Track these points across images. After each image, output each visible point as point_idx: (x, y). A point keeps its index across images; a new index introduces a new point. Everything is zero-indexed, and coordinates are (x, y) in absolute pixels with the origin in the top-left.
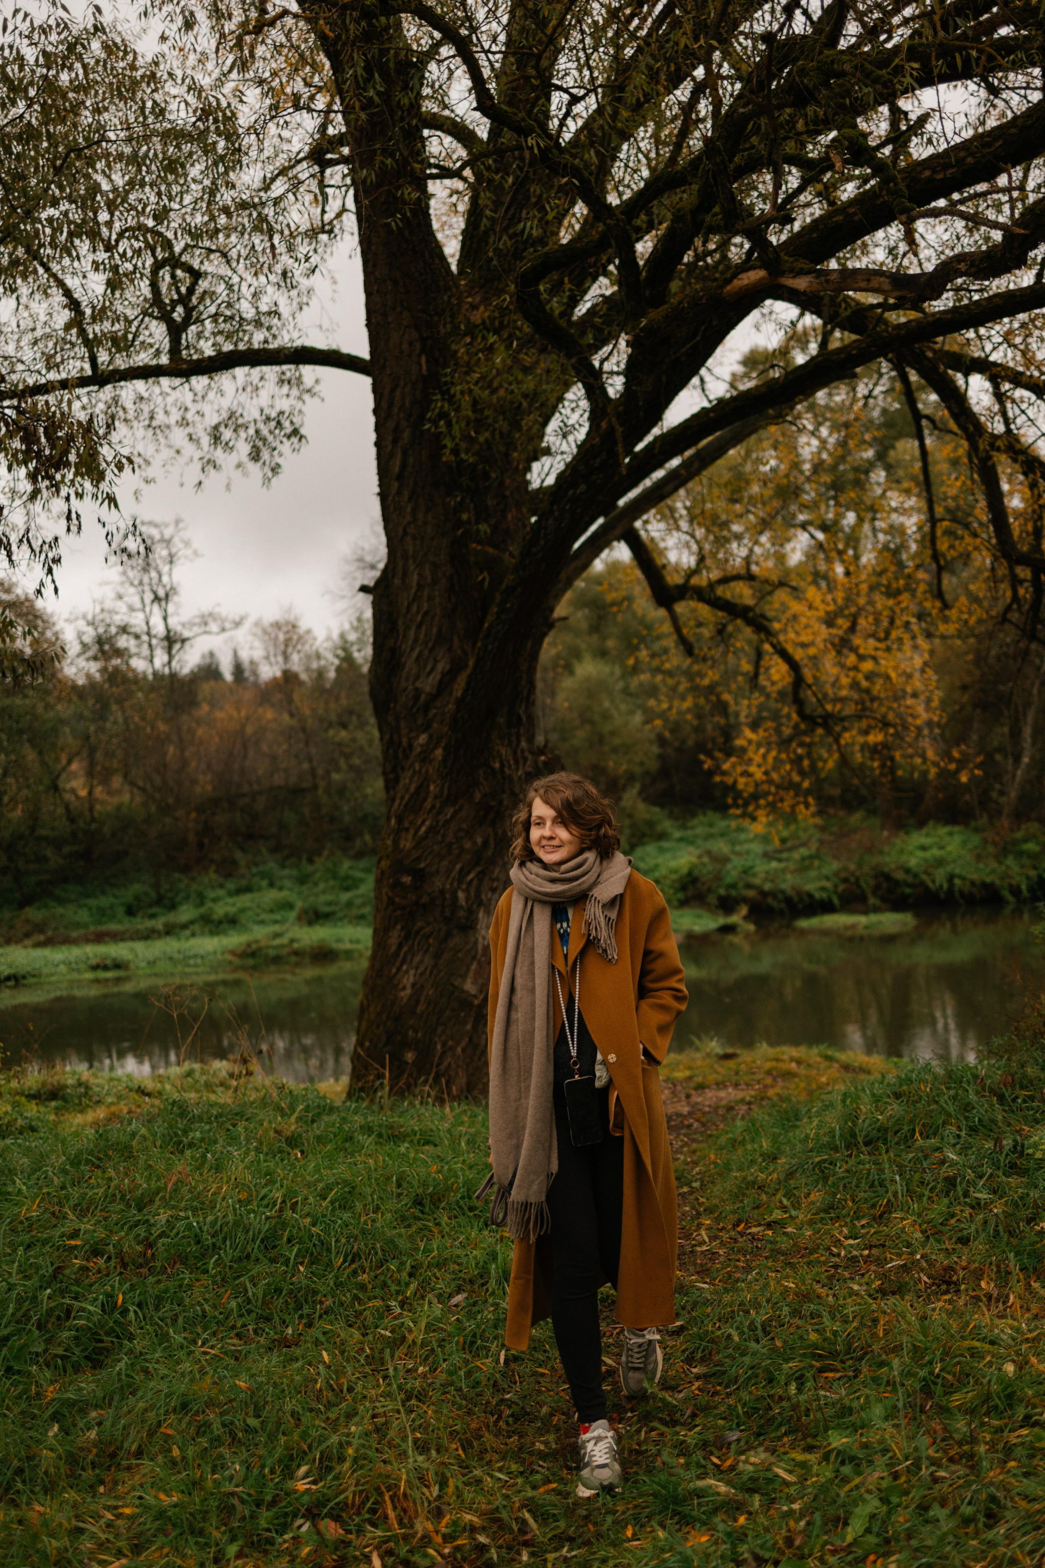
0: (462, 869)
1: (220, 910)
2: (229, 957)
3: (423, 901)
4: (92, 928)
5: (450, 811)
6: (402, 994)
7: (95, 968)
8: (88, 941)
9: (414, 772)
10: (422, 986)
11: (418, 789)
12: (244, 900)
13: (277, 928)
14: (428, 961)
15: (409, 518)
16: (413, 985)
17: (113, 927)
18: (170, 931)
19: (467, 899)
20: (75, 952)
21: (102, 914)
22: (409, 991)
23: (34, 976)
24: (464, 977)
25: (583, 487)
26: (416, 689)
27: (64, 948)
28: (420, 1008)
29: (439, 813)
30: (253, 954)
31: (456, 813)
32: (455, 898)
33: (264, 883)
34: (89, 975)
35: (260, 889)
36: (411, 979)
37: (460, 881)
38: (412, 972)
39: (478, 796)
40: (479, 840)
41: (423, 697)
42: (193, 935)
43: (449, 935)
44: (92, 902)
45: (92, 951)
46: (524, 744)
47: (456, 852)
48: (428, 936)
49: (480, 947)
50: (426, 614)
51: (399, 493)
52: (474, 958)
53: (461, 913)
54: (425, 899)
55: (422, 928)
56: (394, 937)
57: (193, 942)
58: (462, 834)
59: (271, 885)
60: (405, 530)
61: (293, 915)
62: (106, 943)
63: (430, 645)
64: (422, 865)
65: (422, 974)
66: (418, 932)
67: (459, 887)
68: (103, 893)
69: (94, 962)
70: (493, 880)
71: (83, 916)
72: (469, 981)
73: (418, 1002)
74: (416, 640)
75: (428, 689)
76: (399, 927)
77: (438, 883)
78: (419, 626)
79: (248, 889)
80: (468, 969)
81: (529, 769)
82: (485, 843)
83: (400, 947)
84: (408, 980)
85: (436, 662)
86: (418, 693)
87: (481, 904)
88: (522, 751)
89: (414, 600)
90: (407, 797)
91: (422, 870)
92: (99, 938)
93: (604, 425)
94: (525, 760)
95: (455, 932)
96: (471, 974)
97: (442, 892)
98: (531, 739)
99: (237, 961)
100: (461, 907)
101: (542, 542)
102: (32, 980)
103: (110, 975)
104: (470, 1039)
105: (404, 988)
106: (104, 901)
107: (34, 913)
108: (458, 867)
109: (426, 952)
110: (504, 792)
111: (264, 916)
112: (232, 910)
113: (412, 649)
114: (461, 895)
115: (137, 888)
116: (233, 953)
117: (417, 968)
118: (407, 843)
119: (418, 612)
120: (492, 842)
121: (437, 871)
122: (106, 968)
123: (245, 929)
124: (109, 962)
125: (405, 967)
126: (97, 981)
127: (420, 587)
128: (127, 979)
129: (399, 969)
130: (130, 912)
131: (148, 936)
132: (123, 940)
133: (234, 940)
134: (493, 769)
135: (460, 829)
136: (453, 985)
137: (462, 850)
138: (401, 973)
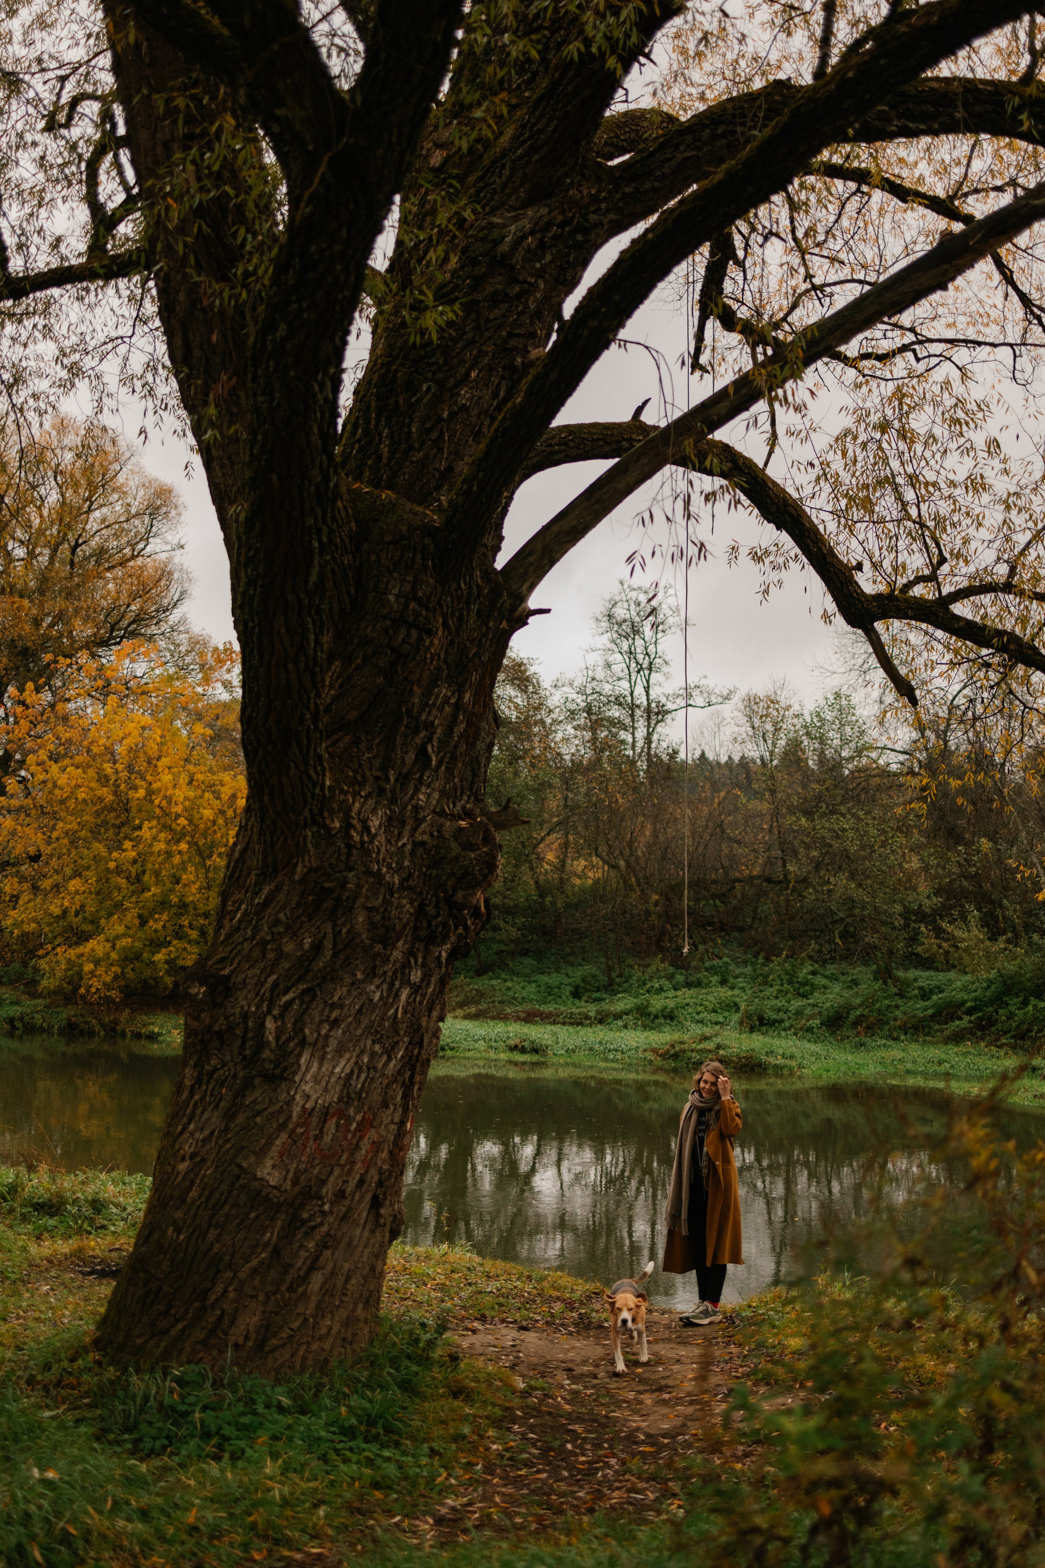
0: (276, 985)
1: (657, 1003)
2: (650, 1056)
3: (216, 1028)
4: (530, 1006)
6: (182, 1167)
7: (513, 1048)
8: (518, 1019)
10: (203, 1160)
12: (686, 995)
13: (707, 1031)
14: (217, 1121)
16: (194, 1157)
17: (551, 1008)
18: (602, 1019)
19: (280, 1033)
20: (497, 1029)
21: (550, 993)
23: (452, 1049)
24: (261, 1154)
27: (492, 1023)
28: (192, 1194)
29: (255, 894)
30: (675, 1056)
31: (271, 895)
32: (261, 1027)
33: (715, 979)
34: (506, 1056)
35: (708, 985)
37: (272, 1002)
40: (308, 941)
42: (626, 1027)
43: (247, 1085)
44: (544, 978)
45: (516, 1031)
47: (271, 956)
48: (222, 1084)
49: (296, 1110)
52: (283, 1126)
53: (266, 1054)
54: (220, 1025)
55: (216, 1070)
57: (624, 1034)
58: (281, 929)
59: (723, 982)
61: (736, 1017)
62: (535, 1023)
64: (226, 972)
65: (206, 1141)
66: (211, 1074)
67: (268, 1013)
68: (558, 970)
69: (512, 1043)
70: (333, 1006)
71: (529, 992)
72: (269, 1163)
73: (192, 1183)
77: (242, 1001)
79: (698, 984)
80: (270, 1143)
81: (419, 838)
82: (317, 947)
84: (190, 1147)
87: (303, 1043)
88: (416, 808)
91: (228, 978)
92: (530, 1018)
94: (419, 822)
95: (257, 1081)
96: (274, 1151)
97: (245, 1016)
99: (659, 1062)
100: (268, 1043)
102: (449, 1053)
103: (526, 1058)
106: (553, 979)
107: (482, 983)
110: (350, 869)
111: (704, 1015)
112: (671, 1004)
114: (270, 1024)
115: (588, 969)
116: (655, 1051)
120: (328, 944)
121: (244, 982)
122: (523, 1050)
123: (682, 1027)
124: (526, 1044)
125: (192, 1126)
126: (510, 1062)
129: (185, 1128)
130: (576, 994)
131: (579, 1021)
132: (554, 1023)
133: (661, 1038)
134: (328, 829)
135: (278, 921)
136: (240, 1166)
137: (280, 954)
138: (186, 1135)
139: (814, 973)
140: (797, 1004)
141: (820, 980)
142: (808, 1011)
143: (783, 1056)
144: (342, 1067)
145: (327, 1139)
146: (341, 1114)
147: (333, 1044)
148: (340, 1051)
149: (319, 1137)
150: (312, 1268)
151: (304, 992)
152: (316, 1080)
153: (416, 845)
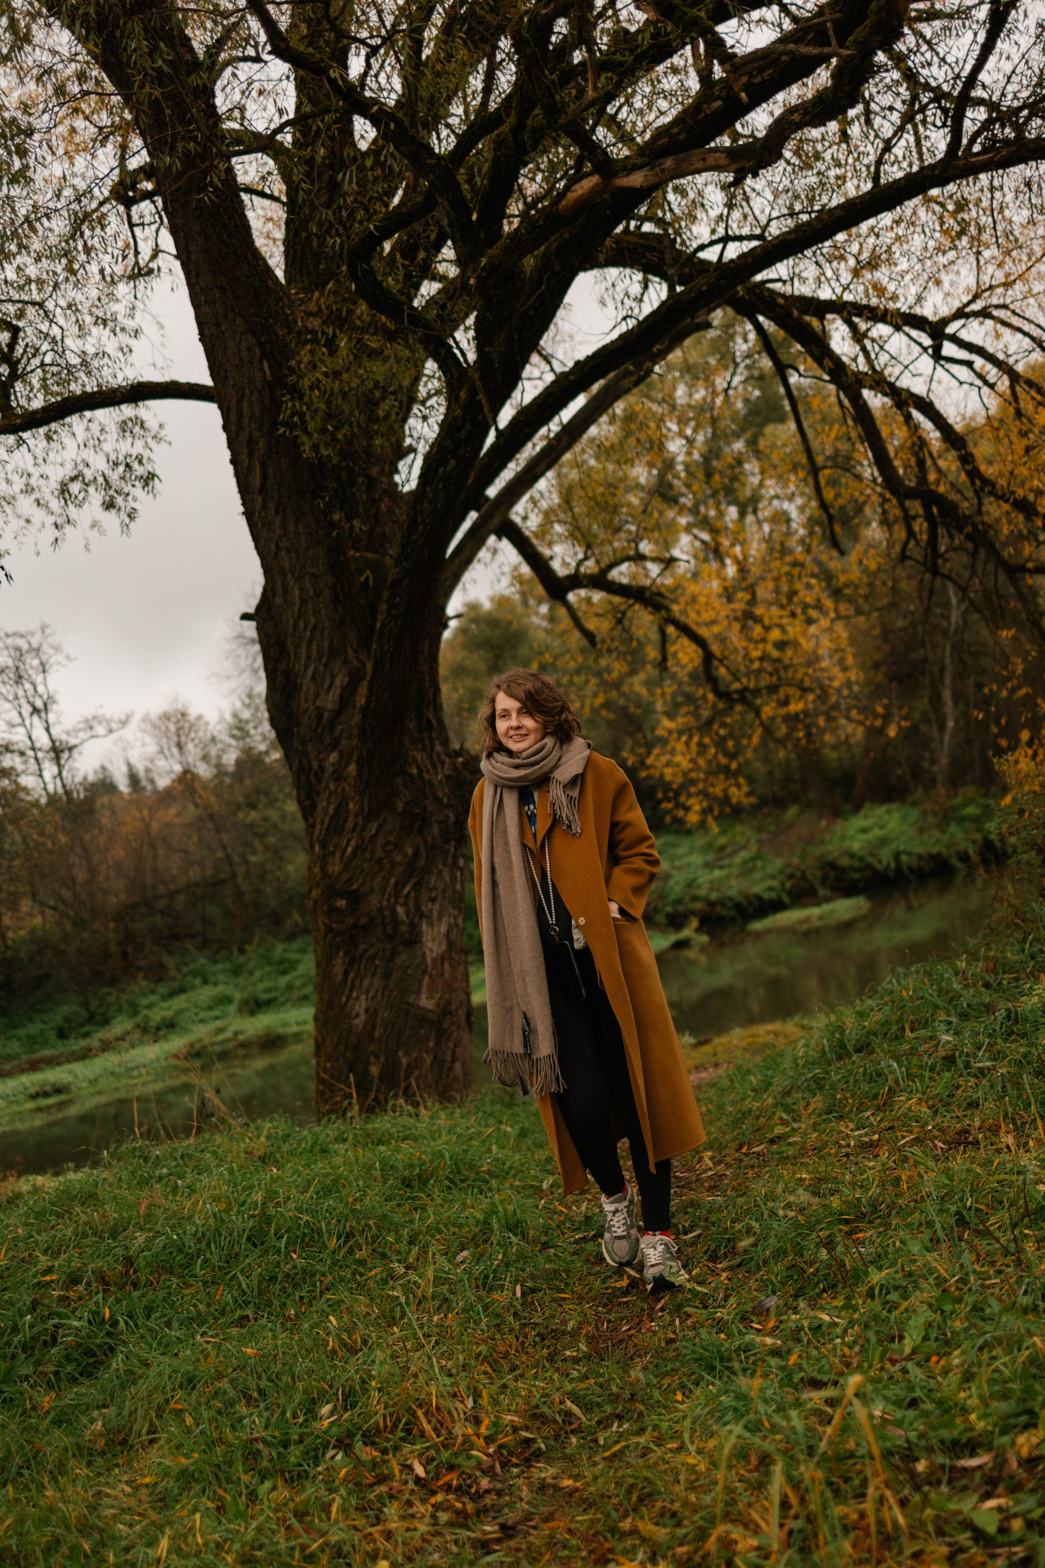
0: (396, 883)
1: (156, 1016)
2: (173, 1061)
3: (361, 923)
4: (25, 1058)
5: (374, 827)
6: (357, 1021)
7: (34, 1097)
8: (22, 1071)
9: (331, 793)
10: (376, 1010)
11: (337, 810)
12: (180, 1002)
13: (218, 1024)
14: (378, 982)
15: (279, 532)
16: (367, 1010)
17: (46, 1053)
18: (106, 1047)
19: (407, 913)
20: (11, 1084)
21: (33, 1042)
22: (363, 1017)
24: (418, 993)
25: (452, 463)
26: (318, 708)
28: (378, 1032)
29: (363, 830)
30: (198, 1054)
31: (380, 827)
32: (394, 913)
33: (198, 981)
34: (30, 1105)
35: (194, 988)
36: (364, 1005)
37: (397, 895)
38: (363, 997)
39: (400, 806)
40: (410, 851)
41: (326, 714)
42: (133, 1046)
43: (394, 953)
44: (21, 1032)
45: (29, 1080)
46: (438, 748)
47: (388, 867)
48: (374, 958)
49: (429, 960)
50: (314, 628)
51: (264, 507)
52: (424, 972)
53: (404, 928)
54: (363, 921)
55: (365, 951)
56: (339, 965)
57: (133, 1052)
58: (390, 848)
59: (205, 982)
60: (277, 545)
61: (232, 1008)
62: (41, 1070)
63: (324, 660)
64: (355, 887)
65: (373, 998)
66: (362, 956)
67: (396, 902)
68: (31, 1020)
69: (32, 1091)
70: (431, 890)
71: (14, 1047)
72: (423, 996)
73: (374, 1027)
74: (308, 658)
75: (330, 706)
76: (341, 954)
77: (374, 902)
78: (310, 642)
79: (182, 990)
80: (420, 985)
81: (448, 772)
82: (416, 853)
83: (346, 974)
84: (360, 1006)
85: (333, 677)
86: (320, 711)
87: (422, 916)
88: (438, 755)
89: (299, 616)
90: (327, 820)
91: (356, 891)
92: (34, 1066)
93: (463, 395)
94: (443, 763)
95: (400, 949)
96: (424, 989)
97: (380, 910)
98: (446, 742)
99: (182, 1064)
100: (403, 922)
101: (421, 528)
103: (51, 1101)
104: (435, 1057)
105: (358, 1015)
106: (33, 1029)
108: (392, 881)
109: (374, 974)
110: (426, 798)
111: (203, 1015)
112: (168, 1014)
113: (306, 668)
114: (400, 910)
115: (66, 1009)
116: (176, 1056)
117: (367, 992)
118: (335, 867)
119: (305, 628)
120: (422, 850)
121: (372, 890)
122: (46, 1095)
123: (186, 1031)
124: (48, 1088)
125: (355, 994)
126: (39, 1110)
127: (303, 601)
128: (70, 1102)
129: (349, 998)
130: (62, 1035)
131: (85, 1055)
132: (59, 1064)
133: (177, 1043)
134: (411, 776)
135: (388, 843)
136: (407, 1003)
137: (393, 864)
138: (352, 1001)
139: (285, 951)
140: (283, 981)
141: (293, 956)
142: (298, 983)
143: (298, 1024)
144: (443, 928)
145: (447, 975)
146: (450, 958)
147: (435, 913)
148: (440, 918)
149: (442, 975)
150: (453, 1061)
151: (416, 884)
152: (433, 940)
153: (448, 777)
